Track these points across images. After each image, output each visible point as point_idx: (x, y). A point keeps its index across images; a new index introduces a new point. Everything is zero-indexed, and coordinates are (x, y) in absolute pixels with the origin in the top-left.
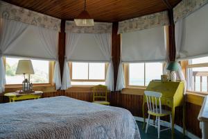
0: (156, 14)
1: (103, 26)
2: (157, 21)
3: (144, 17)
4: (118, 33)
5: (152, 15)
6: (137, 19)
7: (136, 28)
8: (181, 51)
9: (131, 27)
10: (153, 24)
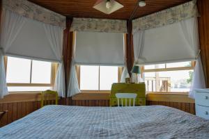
0: (117, 20)
1: (56, 17)
2: (118, 27)
3: (104, 20)
4: (71, 30)
5: (113, 21)
6: (97, 20)
7: (96, 28)
8: (139, 57)
9: (89, 27)
10: (114, 29)
